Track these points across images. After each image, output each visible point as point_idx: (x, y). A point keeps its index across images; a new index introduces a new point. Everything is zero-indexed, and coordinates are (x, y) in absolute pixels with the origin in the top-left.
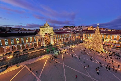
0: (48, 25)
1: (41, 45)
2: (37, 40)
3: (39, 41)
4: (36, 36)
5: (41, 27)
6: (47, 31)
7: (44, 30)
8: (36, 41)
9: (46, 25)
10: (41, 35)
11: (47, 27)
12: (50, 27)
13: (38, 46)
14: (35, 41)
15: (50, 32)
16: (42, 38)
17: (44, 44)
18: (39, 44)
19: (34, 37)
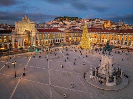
0: (28, 19)
1: (19, 47)
2: (13, 40)
3: (15, 41)
4: (11, 34)
5: (19, 23)
6: (27, 27)
7: (22, 27)
8: (12, 42)
9: (25, 20)
10: (18, 33)
11: (26, 22)
12: (31, 22)
14: (10, 42)
15: (31, 29)
16: (20, 37)
17: (23, 46)
18: (16, 46)
19: (9, 36)
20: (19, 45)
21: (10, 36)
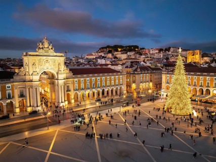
0: (50, 47)
1: (29, 109)
2: (17, 93)
3: (22, 95)
4: (12, 80)
5: (30, 55)
6: (47, 65)
7: (37, 64)
8: (13, 97)
9: (43, 48)
10: (27, 78)
11: (46, 54)
12: (55, 54)
13: (18, 110)
15: (56, 70)
16: (32, 87)
17: (37, 106)
18: (23, 107)
19: (7, 86)
20: (29, 105)
21: (10, 85)
